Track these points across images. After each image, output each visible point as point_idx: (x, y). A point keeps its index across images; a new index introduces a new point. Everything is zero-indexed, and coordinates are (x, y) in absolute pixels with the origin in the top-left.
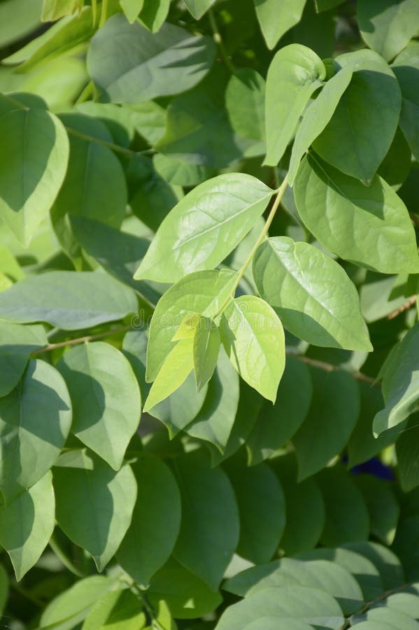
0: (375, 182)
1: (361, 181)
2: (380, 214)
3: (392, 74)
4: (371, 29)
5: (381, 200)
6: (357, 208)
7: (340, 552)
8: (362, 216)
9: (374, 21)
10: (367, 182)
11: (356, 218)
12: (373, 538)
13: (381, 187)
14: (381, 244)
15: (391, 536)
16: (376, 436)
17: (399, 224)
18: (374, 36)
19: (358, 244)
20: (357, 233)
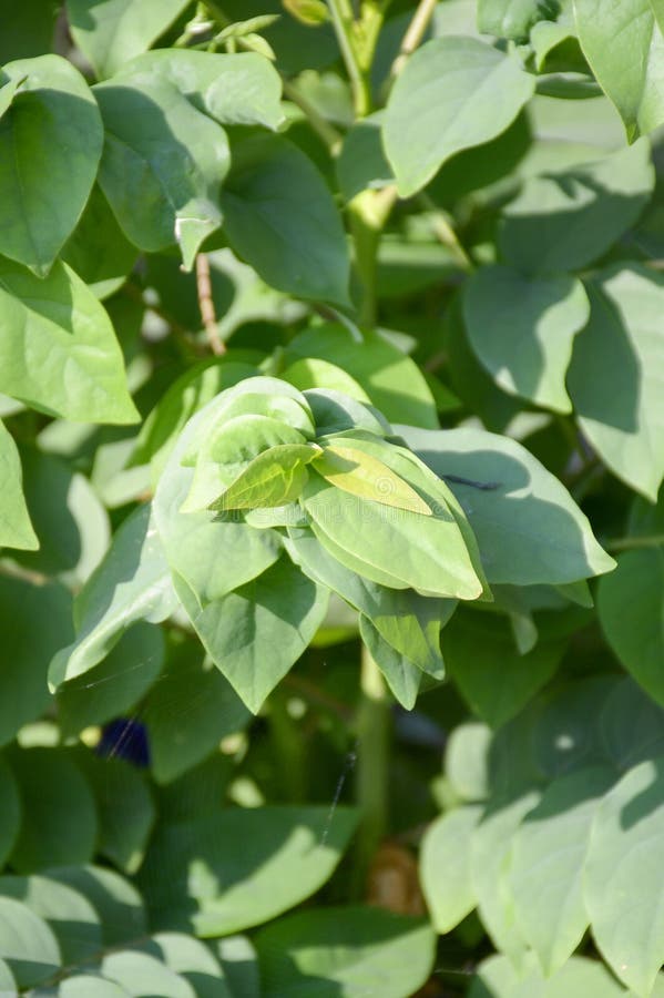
0: (56, 271)
1: (30, 267)
2: (67, 325)
3: (92, 99)
4: (90, 25)
5: (67, 302)
6: (30, 314)
7: (37, 884)
8: (38, 326)
9: (96, 12)
10: (41, 272)
11: (29, 331)
12: (103, 861)
13: (67, 280)
14: (70, 373)
15: (134, 862)
16: (52, 689)
17: (97, 342)
18: (93, 36)
19: (32, 372)
20: (30, 355)
